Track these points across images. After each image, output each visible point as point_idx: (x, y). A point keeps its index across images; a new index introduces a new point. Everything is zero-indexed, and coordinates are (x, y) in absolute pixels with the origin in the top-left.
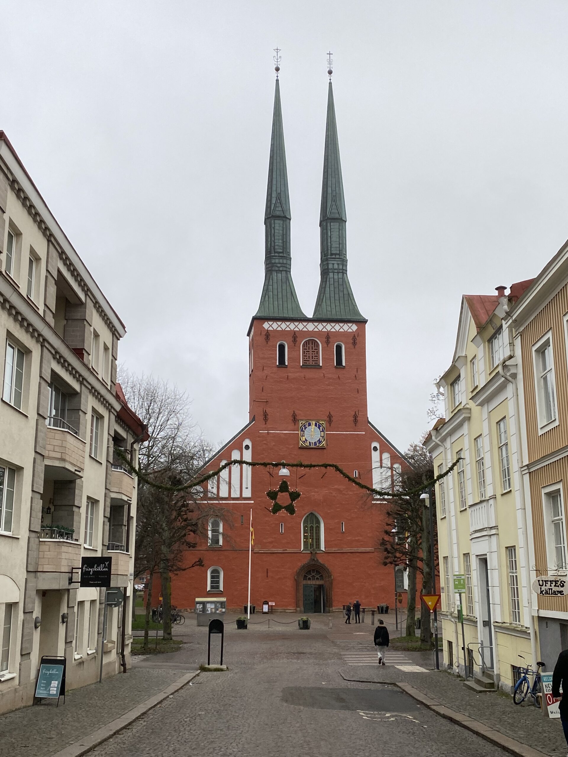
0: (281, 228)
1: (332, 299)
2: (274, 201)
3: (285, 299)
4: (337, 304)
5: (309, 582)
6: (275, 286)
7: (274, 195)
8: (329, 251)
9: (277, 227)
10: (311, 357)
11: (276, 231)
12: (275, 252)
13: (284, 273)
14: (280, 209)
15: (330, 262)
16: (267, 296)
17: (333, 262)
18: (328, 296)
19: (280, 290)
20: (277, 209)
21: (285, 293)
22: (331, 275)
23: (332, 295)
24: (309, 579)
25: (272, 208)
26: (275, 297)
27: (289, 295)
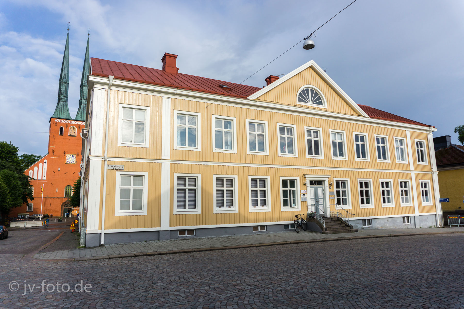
0: (65, 87)
1: (82, 114)
2: (63, 76)
3: (64, 112)
5: (66, 208)
6: (61, 107)
7: (63, 74)
8: (83, 97)
9: (63, 86)
10: (72, 133)
11: (63, 87)
12: (62, 95)
13: (65, 103)
14: (65, 79)
15: (82, 100)
16: (57, 110)
17: (84, 101)
18: (81, 112)
19: (63, 108)
20: (64, 79)
21: (64, 110)
22: (83, 105)
23: (83, 112)
24: (66, 207)
25: (62, 79)
26: (61, 111)
27: (66, 110)
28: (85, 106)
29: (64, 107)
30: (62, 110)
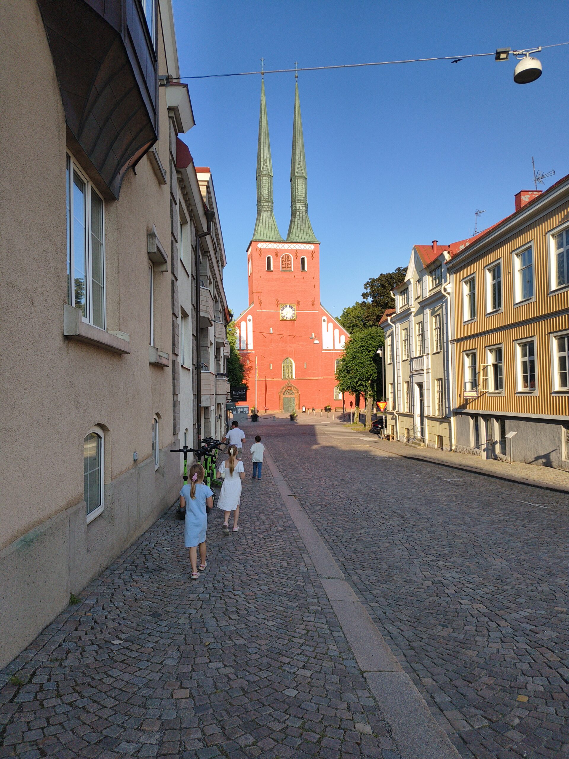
0: (267, 183)
1: (299, 229)
2: (262, 164)
3: (270, 229)
4: (302, 232)
5: (286, 396)
6: (264, 220)
7: (262, 160)
8: (297, 198)
9: (264, 181)
10: (286, 265)
11: (264, 184)
12: (264, 198)
13: (269, 213)
14: (266, 169)
15: (297, 205)
16: (259, 227)
18: (296, 227)
21: (270, 225)
22: (298, 213)
25: (261, 169)
28: (301, 215)
29: (270, 221)
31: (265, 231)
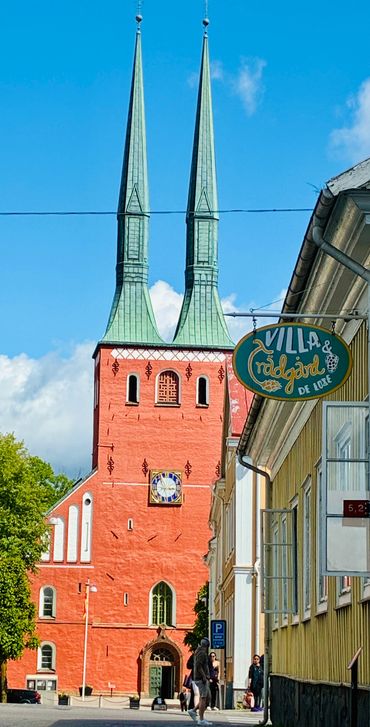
0: (137, 229)
1: (197, 319)
2: (128, 193)
4: (203, 326)
5: (157, 663)
6: (127, 300)
9: (131, 227)
10: (168, 393)
11: (130, 232)
13: (139, 287)
15: (196, 272)
16: (117, 315)
17: (200, 272)
19: (133, 307)
20: (133, 204)
22: (197, 288)
24: (157, 659)
25: (127, 203)
26: (127, 316)
27: (144, 313)
28: (203, 291)
29: (139, 304)
30: (133, 315)
31: (127, 324)
